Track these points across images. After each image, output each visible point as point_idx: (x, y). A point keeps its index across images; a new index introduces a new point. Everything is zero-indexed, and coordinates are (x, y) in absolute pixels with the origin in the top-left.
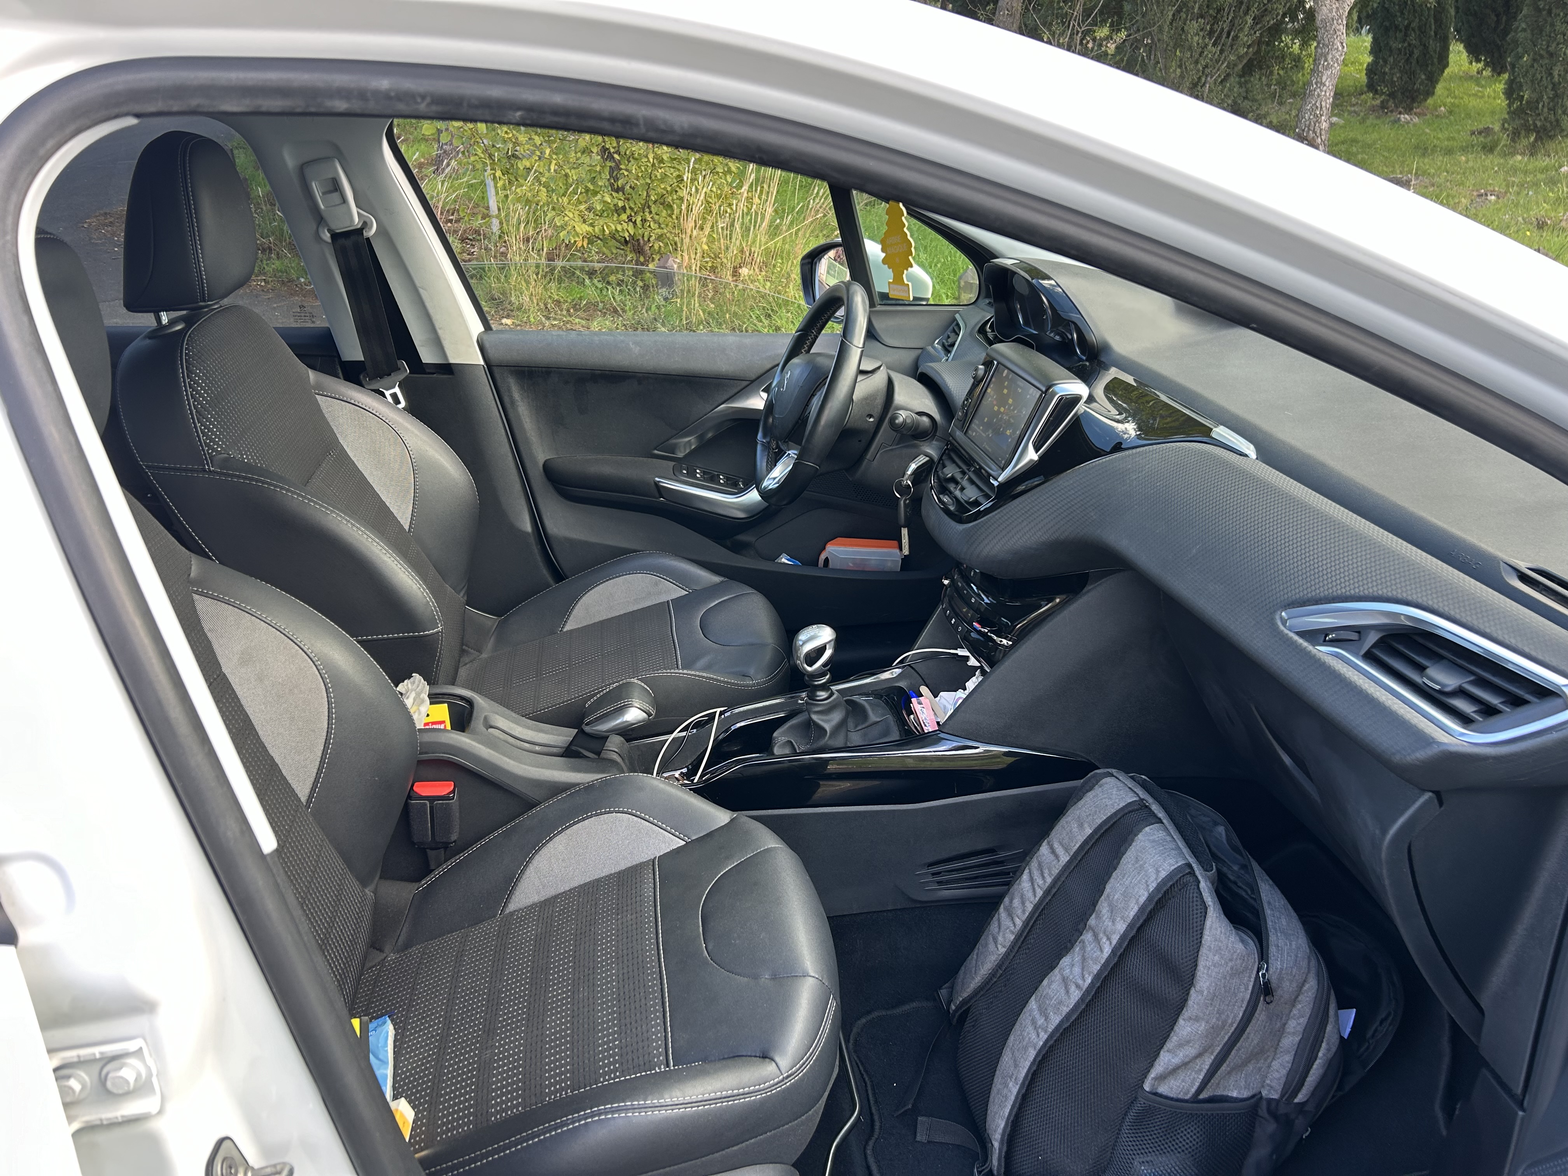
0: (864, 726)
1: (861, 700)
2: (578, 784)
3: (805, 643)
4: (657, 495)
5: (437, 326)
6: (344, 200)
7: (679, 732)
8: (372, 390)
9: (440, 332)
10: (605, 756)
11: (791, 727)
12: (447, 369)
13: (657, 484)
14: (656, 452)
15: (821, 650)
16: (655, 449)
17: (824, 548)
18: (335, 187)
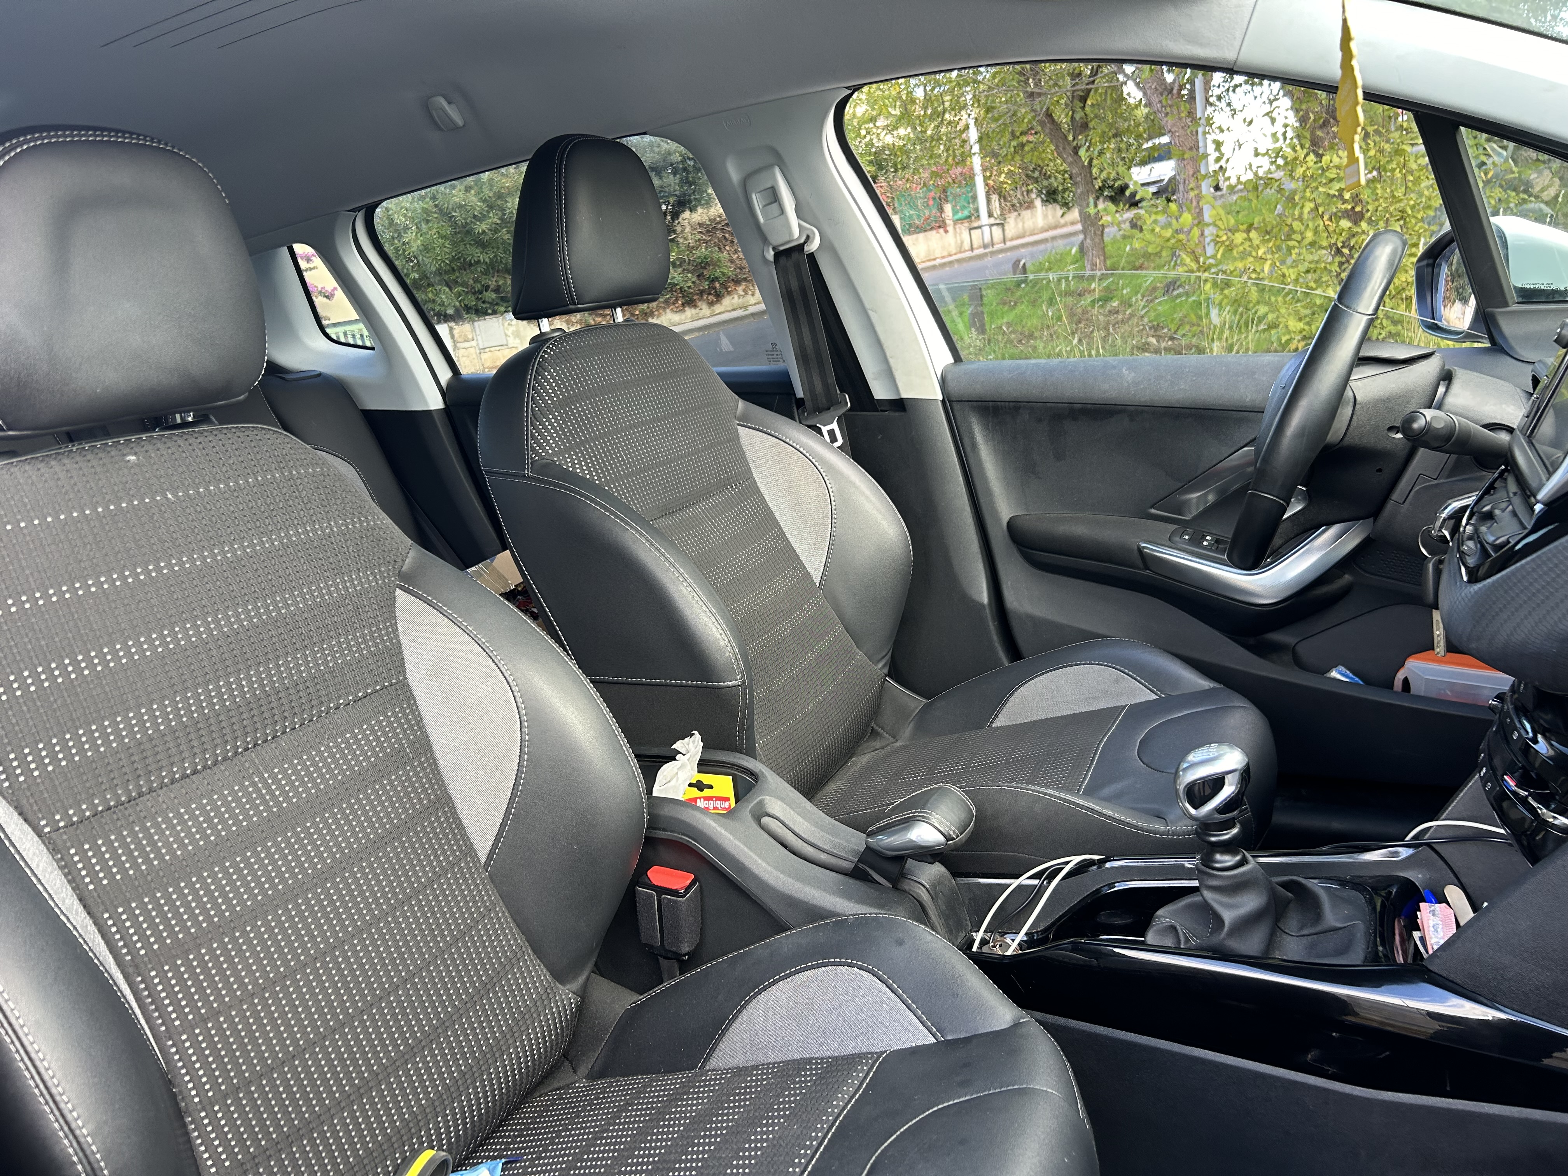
0: (1313, 931)
1: (1315, 885)
2: (838, 915)
3: (1193, 765)
4: (1141, 565)
5: (888, 354)
6: (782, 211)
7: (1029, 878)
8: (809, 427)
9: (891, 361)
10: (907, 888)
11: (1189, 906)
12: (900, 405)
13: (1140, 551)
14: (1153, 511)
15: (1217, 783)
16: (1152, 507)
17: (1403, 665)
18: (774, 197)
